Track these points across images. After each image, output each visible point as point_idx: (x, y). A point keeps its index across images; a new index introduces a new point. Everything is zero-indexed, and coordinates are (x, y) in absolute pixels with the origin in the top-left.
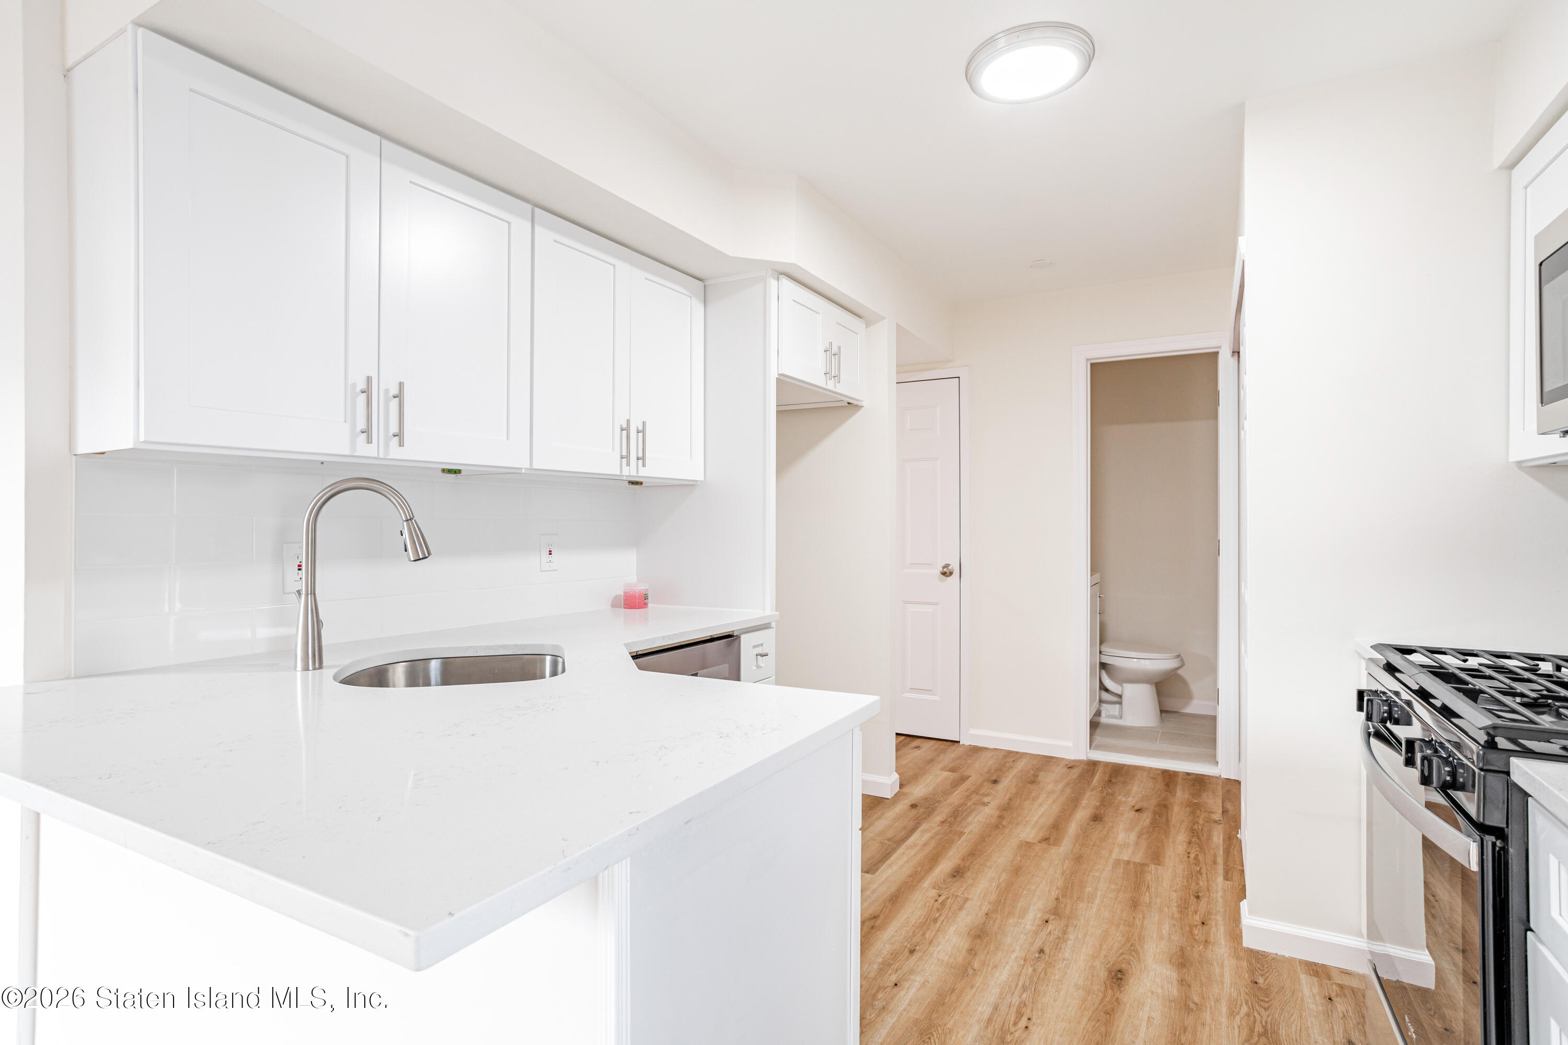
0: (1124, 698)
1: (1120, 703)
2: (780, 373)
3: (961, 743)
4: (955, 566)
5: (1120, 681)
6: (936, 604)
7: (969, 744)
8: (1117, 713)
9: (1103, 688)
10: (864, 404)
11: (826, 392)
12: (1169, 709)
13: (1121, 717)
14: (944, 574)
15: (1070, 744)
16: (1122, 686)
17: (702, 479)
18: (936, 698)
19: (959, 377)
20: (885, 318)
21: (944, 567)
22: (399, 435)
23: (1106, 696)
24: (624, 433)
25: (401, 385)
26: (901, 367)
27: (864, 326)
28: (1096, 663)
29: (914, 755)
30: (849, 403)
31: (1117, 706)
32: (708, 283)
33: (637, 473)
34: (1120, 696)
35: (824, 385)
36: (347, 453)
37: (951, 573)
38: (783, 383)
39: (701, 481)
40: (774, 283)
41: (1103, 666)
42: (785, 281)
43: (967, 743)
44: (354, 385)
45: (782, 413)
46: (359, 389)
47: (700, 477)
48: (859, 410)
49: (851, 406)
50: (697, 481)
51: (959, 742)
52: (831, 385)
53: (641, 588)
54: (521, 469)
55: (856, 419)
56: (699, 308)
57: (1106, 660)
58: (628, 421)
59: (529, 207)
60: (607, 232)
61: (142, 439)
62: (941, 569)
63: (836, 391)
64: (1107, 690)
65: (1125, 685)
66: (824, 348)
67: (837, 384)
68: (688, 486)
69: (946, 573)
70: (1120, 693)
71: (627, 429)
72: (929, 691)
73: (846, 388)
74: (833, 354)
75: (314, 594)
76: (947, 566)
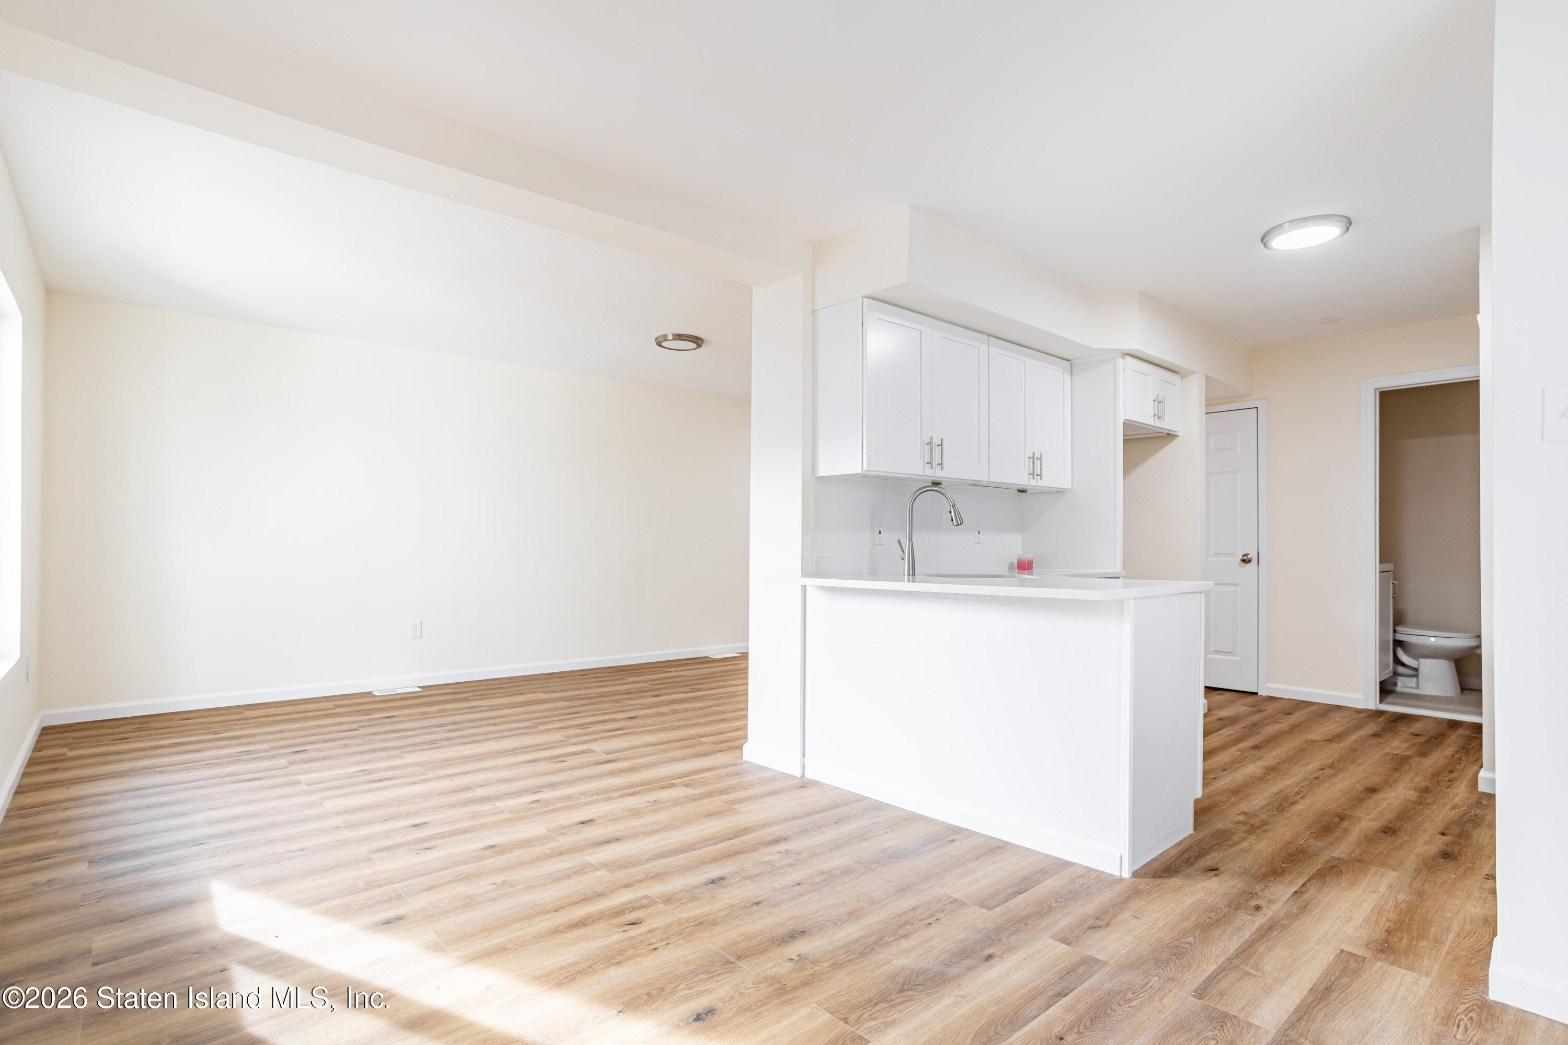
0: (1420, 671)
1: (1416, 676)
2: (1125, 418)
3: (1259, 694)
4: (1253, 555)
5: (1417, 657)
6: (1237, 585)
7: (1266, 695)
8: (1414, 685)
9: (1397, 661)
10: (1179, 434)
11: (1149, 427)
12: (1471, 687)
13: (1417, 687)
14: (1244, 561)
15: (1361, 697)
16: (1418, 661)
17: (1071, 488)
18: (1237, 658)
19: (1257, 408)
20: (1196, 372)
21: (1243, 556)
22: (941, 464)
23: (1401, 669)
24: (1031, 460)
25: (942, 439)
26: (1209, 402)
27: (1180, 378)
28: (1389, 641)
29: (1217, 698)
30: (1168, 434)
31: (1415, 679)
32: (1073, 362)
33: (1037, 483)
34: (1416, 670)
35: (1153, 424)
36: (922, 474)
37: (1250, 561)
38: (1127, 425)
39: (1069, 489)
40: (1121, 361)
41: (1398, 643)
42: (1128, 359)
43: (1265, 694)
44: (924, 441)
45: (1126, 441)
46: (926, 442)
47: (1069, 486)
48: (1176, 438)
49: (1170, 436)
50: (1066, 489)
51: (1257, 693)
52: (1157, 424)
53: (1028, 557)
54: (983, 481)
55: (1174, 444)
56: (1068, 378)
57: (1400, 637)
58: (1034, 453)
59: (986, 337)
60: (1019, 342)
61: (865, 468)
62: (1241, 557)
63: (1161, 426)
64: (1403, 665)
65: (1422, 661)
66: (1153, 399)
67: (1162, 422)
68: (1060, 492)
69: (1246, 561)
70: (1416, 666)
71: (1033, 458)
72: (1230, 653)
73: (1167, 425)
74: (1159, 402)
75: (911, 540)
76: (1246, 555)
